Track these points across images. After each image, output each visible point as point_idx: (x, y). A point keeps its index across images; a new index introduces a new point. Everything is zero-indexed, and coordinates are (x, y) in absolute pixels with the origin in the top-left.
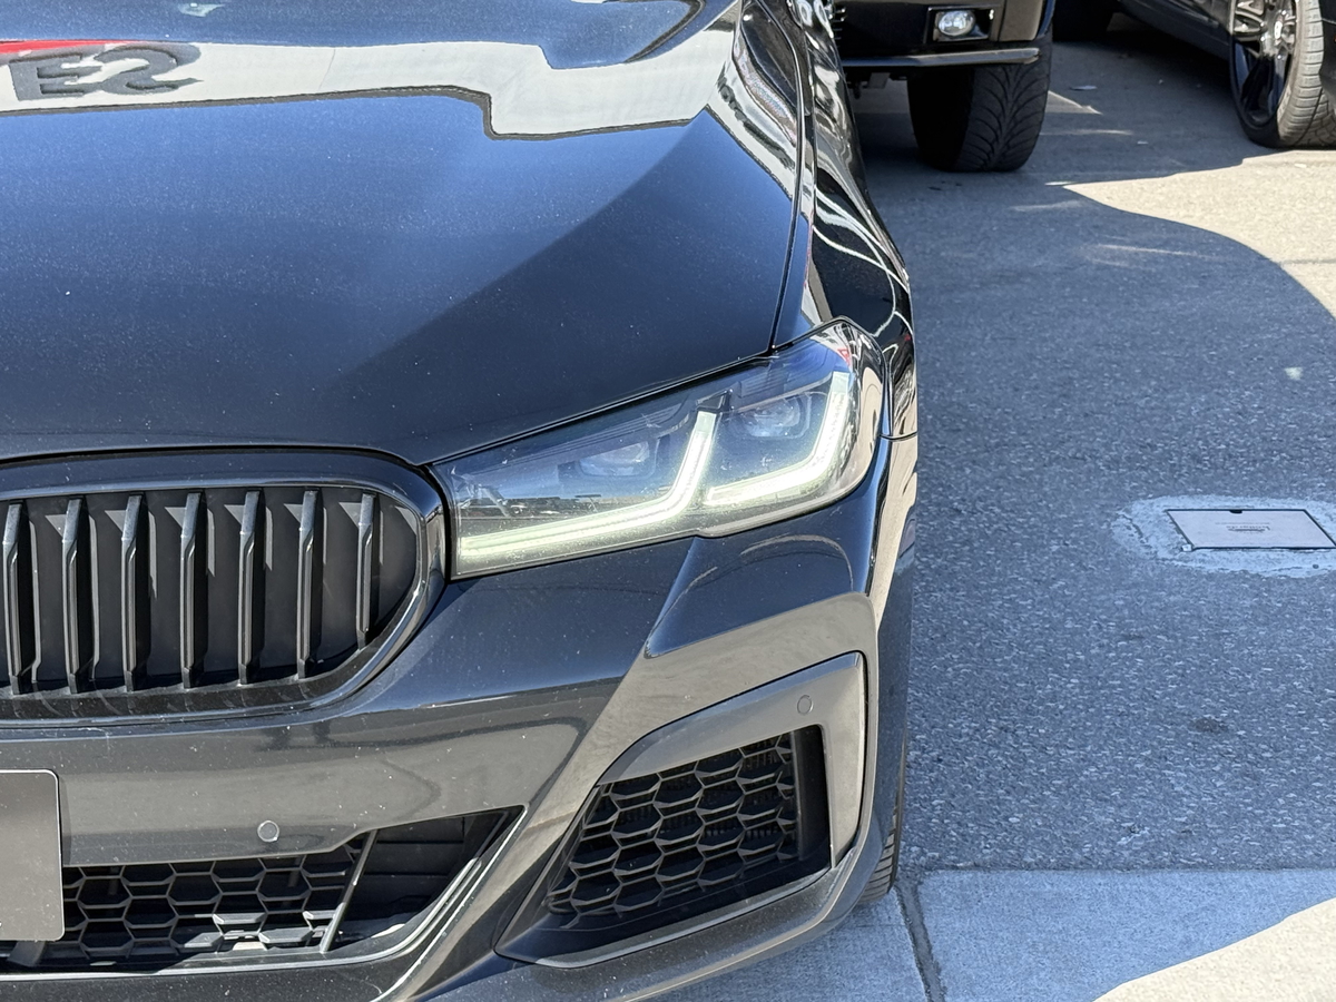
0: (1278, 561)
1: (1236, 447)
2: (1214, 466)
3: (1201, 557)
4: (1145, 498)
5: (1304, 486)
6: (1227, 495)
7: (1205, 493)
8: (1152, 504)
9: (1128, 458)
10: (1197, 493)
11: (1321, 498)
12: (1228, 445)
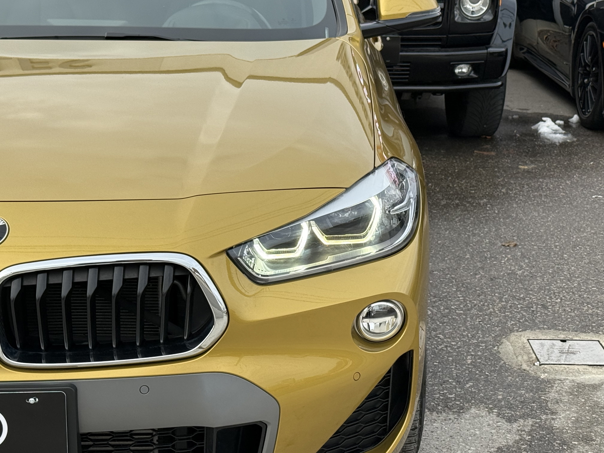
3: (543, 369)
4: (517, 331)
5: (599, 326)
6: (559, 330)
7: (549, 328)
8: (521, 336)
9: (511, 307)
10: (544, 329)
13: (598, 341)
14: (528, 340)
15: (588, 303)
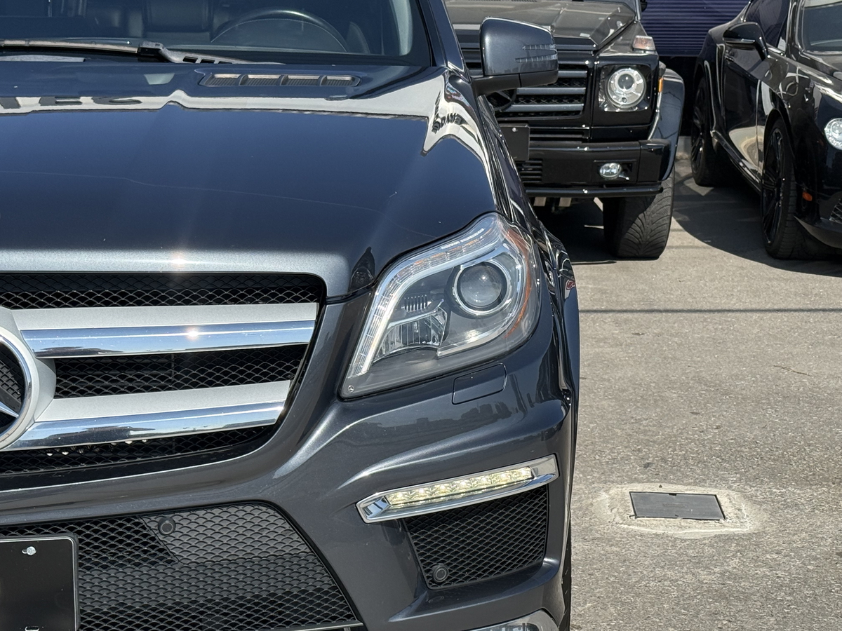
0: (685, 527)
1: (691, 453)
2: (674, 465)
3: (639, 522)
4: (621, 483)
5: (723, 479)
8: (623, 488)
9: (622, 458)
11: (730, 487)
12: (686, 452)
13: (715, 496)
14: (630, 492)
15: (718, 457)
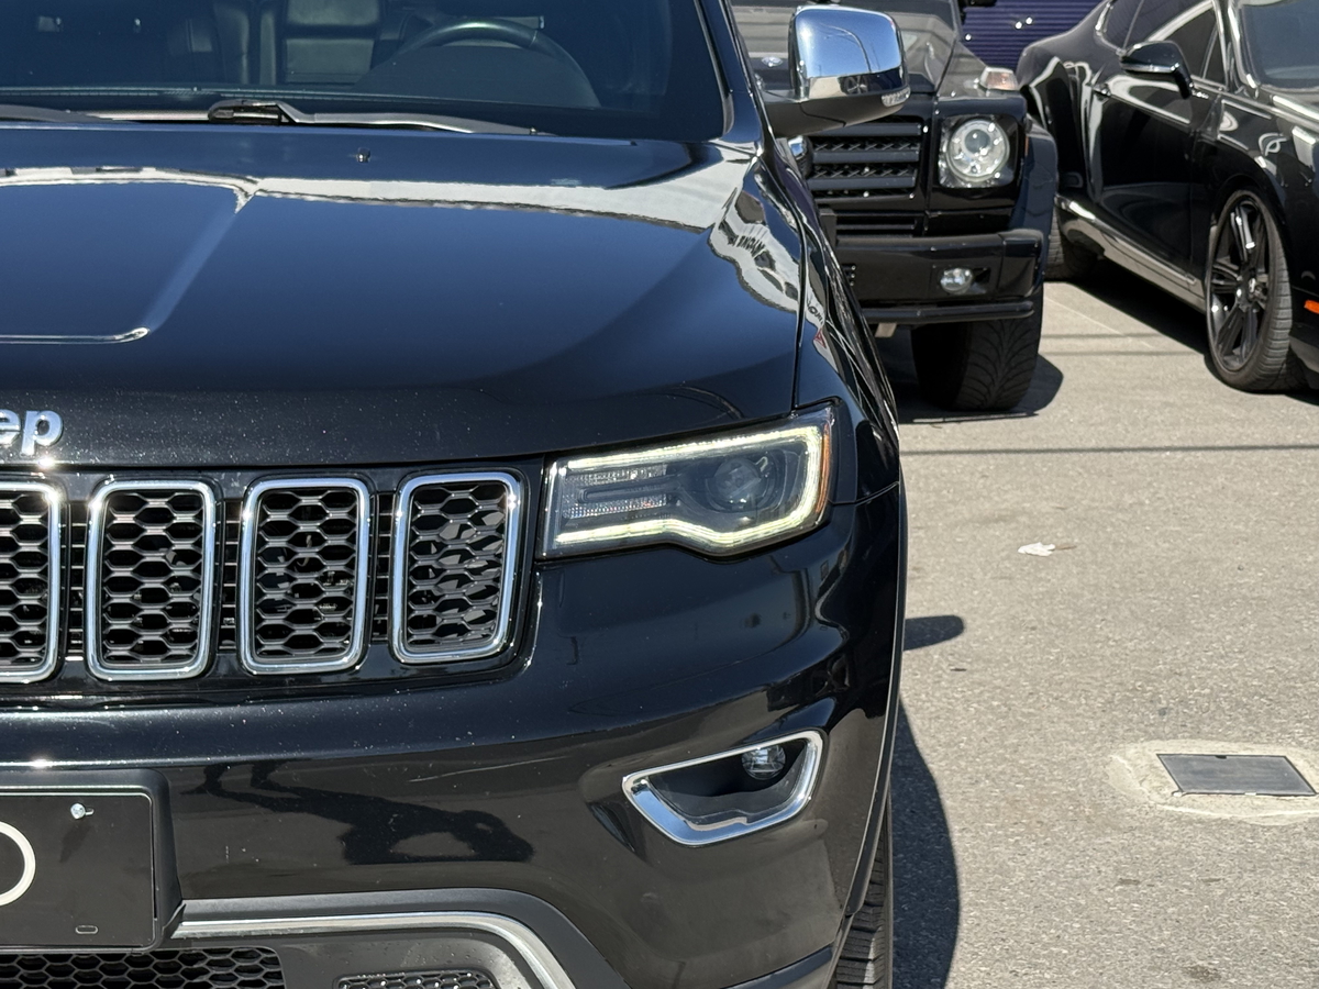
0: (1262, 807)
1: (1220, 691)
2: (1201, 710)
3: (1190, 802)
4: (1137, 741)
5: (1284, 731)
6: (1212, 740)
7: (1192, 737)
8: (1144, 748)
9: (1121, 701)
10: (1185, 738)
11: (1300, 744)
13: (1285, 757)
14: (1158, 755)
15: (1262, 696)
